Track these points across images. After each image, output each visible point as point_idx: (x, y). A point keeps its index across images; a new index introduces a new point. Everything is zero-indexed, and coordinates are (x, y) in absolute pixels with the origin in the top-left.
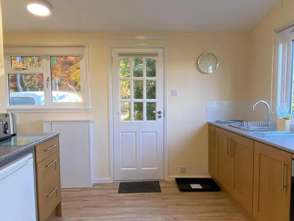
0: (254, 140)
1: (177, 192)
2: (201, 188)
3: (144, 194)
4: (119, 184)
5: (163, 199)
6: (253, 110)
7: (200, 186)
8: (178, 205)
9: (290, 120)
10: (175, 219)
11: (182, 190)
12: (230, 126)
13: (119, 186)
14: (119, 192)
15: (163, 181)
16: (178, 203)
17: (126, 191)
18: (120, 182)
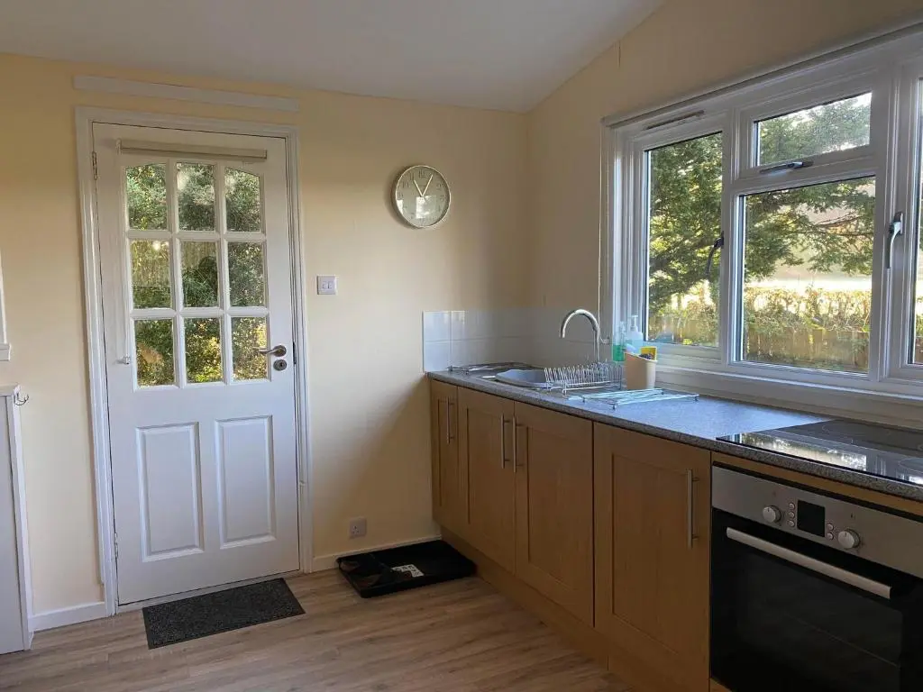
0: (593, 421)
1: (355, 601)
2: (421, 574)
3: (248, 633)
4: (141, 615)
5: (318, 633)
6: (564, 335)
7: (415, 568)
8: (371, 640)
9: (656, 361)
10: (380, 687)
11: (367, 593)
12: (497, 381)
13: (143, 621)
14: (152, 645)
15: (301, 576)
16: (368, 636)
17: (177, 635)
18: (142, 605)
